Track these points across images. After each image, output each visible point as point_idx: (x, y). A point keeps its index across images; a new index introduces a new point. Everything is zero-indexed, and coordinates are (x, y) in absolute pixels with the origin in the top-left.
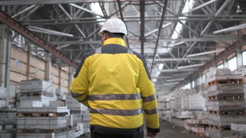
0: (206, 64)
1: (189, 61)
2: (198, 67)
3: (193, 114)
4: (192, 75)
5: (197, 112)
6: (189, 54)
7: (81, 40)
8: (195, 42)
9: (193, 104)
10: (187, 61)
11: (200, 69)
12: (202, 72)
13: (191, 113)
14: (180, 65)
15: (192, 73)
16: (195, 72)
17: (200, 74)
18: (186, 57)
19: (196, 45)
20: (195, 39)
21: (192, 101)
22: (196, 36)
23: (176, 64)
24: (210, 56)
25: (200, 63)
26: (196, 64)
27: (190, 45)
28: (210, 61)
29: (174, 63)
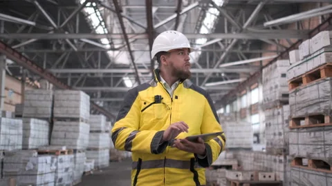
0: (248, 79)
1: (223, 75)
2: (235, 83)
3: (235, 157)
4: (226, 96)
5: (241, 153)
6: (223, 62)
7: (51, 32)
8: (235, 41)
9: (234, 138)
10: (220, 74)
11: (238, 87)
12: (240, 92)
13: (230, 154)
14: (210, 81)
15: (227, 93)
16: (231, 91)
17: (238, 94)
18: (218, 67)
19: (236, 46)
20: (235, 36)
21: (232, 132)
22: (236, 31)
23: (204, 79)
24: (253, 67)
25: (238, 78)
26: (232, 79)
27: (226, 48)
28: (254, 75)
29: (201, 76)
